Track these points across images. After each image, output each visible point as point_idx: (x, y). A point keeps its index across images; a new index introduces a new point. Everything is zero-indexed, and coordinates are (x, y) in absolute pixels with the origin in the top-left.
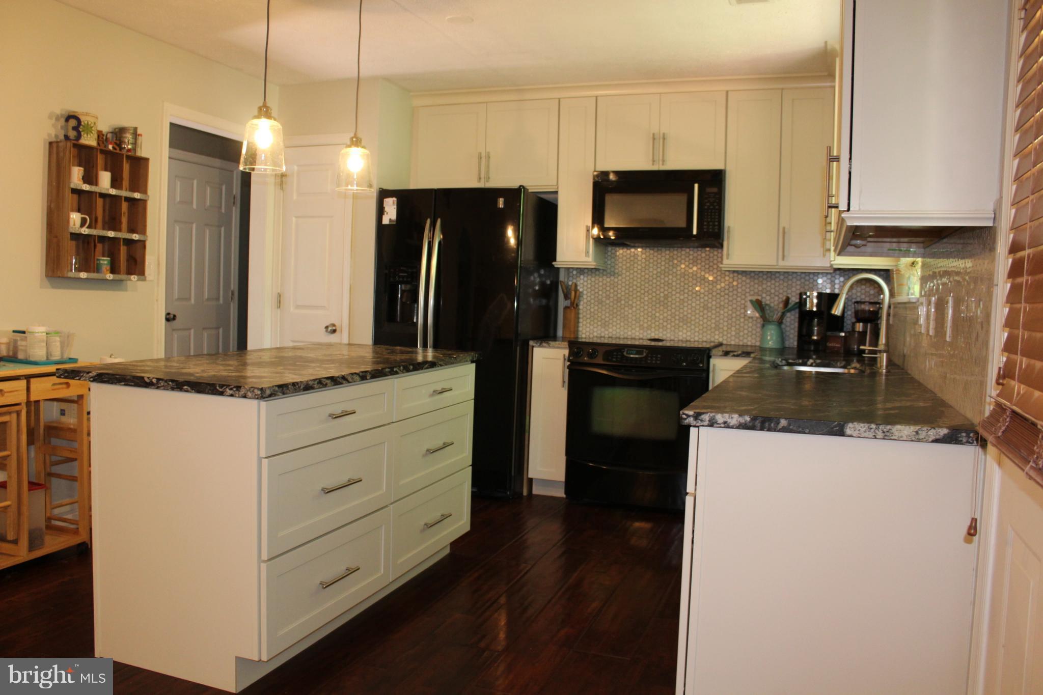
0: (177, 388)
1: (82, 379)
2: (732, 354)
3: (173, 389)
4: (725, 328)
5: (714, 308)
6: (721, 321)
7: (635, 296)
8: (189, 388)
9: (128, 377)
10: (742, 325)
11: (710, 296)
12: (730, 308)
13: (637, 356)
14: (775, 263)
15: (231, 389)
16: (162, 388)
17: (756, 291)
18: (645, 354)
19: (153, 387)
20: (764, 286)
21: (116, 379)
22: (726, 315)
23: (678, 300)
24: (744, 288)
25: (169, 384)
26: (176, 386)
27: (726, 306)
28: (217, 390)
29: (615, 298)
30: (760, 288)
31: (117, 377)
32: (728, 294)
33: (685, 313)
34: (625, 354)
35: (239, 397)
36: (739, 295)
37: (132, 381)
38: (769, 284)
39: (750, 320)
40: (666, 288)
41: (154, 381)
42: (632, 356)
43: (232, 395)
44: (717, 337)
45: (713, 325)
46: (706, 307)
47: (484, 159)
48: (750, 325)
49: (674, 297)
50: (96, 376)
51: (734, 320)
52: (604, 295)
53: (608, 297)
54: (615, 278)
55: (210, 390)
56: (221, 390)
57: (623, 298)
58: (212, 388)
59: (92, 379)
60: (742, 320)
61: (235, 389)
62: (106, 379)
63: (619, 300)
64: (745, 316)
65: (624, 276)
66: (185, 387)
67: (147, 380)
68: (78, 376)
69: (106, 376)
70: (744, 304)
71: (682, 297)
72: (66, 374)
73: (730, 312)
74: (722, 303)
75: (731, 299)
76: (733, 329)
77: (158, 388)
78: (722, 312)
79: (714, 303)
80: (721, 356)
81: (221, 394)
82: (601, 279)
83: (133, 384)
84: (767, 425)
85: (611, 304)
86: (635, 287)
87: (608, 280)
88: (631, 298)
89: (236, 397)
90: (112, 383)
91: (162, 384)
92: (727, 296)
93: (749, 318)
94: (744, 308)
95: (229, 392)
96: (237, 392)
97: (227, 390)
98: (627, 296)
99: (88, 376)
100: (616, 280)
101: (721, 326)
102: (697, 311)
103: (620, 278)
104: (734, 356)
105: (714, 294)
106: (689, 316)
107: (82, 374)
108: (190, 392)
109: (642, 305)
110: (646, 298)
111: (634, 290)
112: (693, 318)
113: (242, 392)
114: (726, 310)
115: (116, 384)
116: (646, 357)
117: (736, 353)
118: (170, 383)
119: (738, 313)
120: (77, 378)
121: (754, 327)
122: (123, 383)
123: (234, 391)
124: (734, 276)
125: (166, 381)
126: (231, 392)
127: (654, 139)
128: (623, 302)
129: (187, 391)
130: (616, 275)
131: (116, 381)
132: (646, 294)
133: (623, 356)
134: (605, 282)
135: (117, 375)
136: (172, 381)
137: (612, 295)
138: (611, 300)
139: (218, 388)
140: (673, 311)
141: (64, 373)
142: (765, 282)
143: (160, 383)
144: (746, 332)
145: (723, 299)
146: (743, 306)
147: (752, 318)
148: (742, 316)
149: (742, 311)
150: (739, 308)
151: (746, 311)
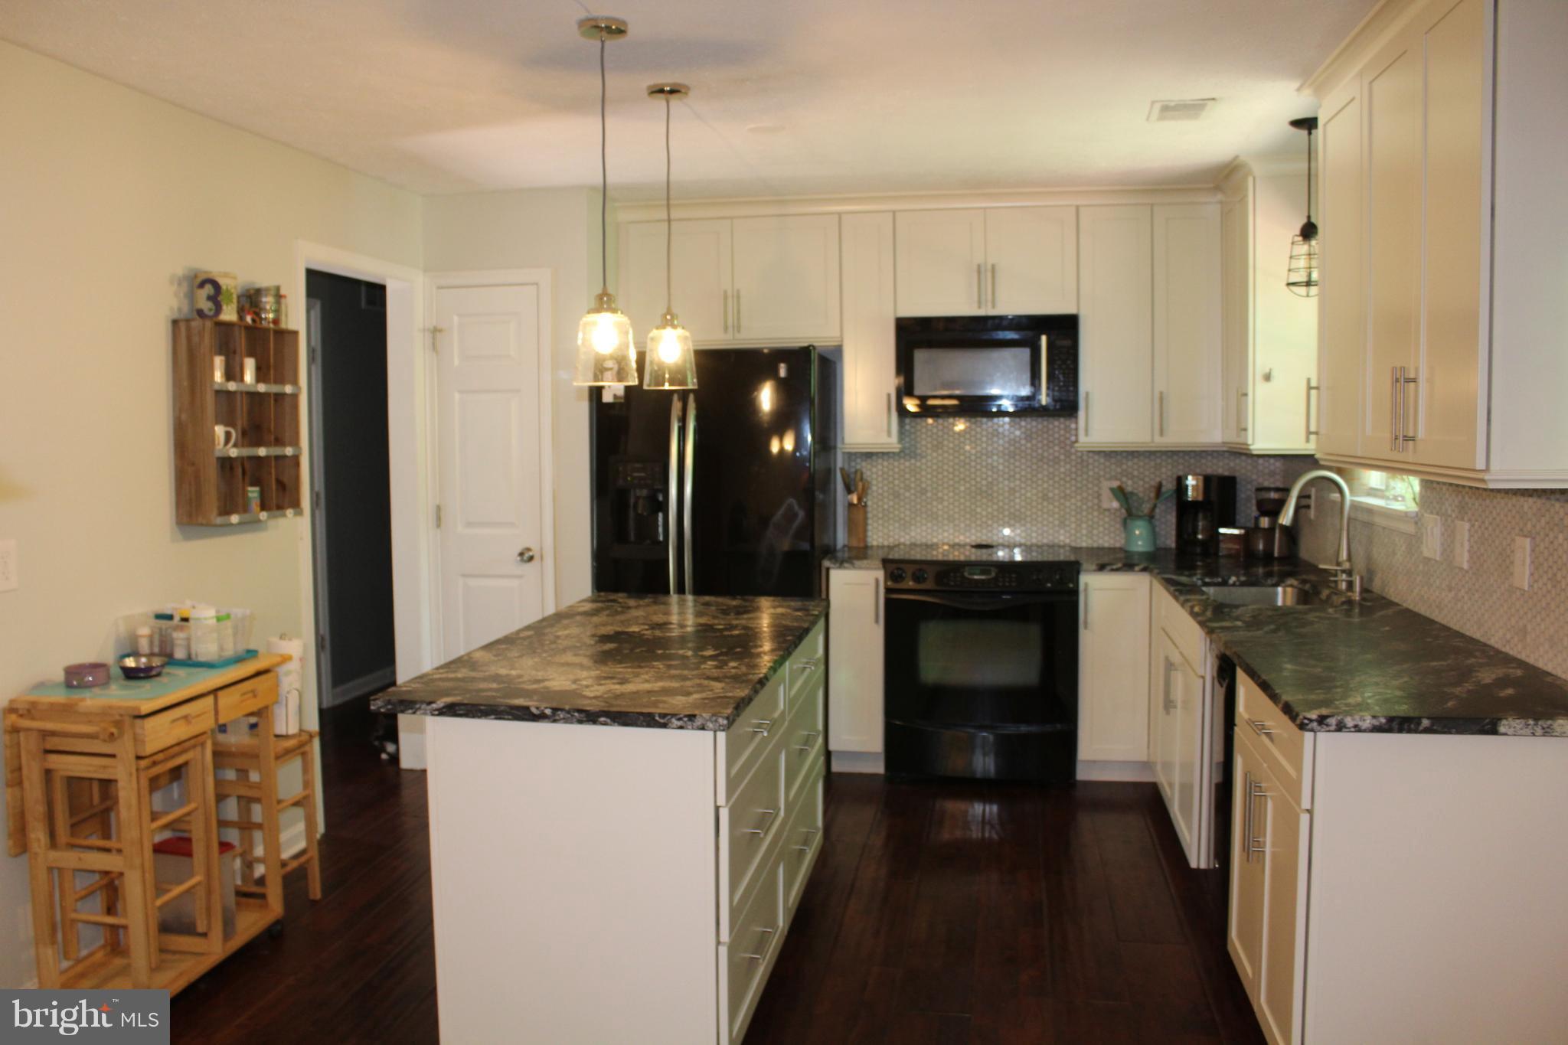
0: (588, 720)
1: (418, 713)
2: (1109, 568)
3: (580, 722)
4: (1073, 525)
5: (1057, 498)
6: (1067, 516)
7: (946, 485)
8: (609, 721)
9: (502, 708)
10: (1096, 520)
11: (1051, 482)
12: (1079, 497)
13: (983, 577)
14: (1148, 439)
15: (680, 719)
16: (562, 721)
17: (1113, 473)
18: (993, 574)
19: (547, 720)
20: (1124, 467)
21: (481, 711)
22: (1073, 507)
23: (1007, 489)
24: (1096, 470)
25: (572, 716)
26: (586, 717)
27: (1073, 495)
28: (656, 720)
29: (918, 489)
30: (1119, 470)
31: (482, 708)
32: (1075, 479)
33: (1017, 507)
34: (966, 574)
35: (693, 729)
36: (1090, 479)
37: (508, 714)
38: (1130, 463)
39: (1107, 513)
40: (990, 473)
41: (548, 712)
42: (976, 577)
43: (681, 727)
44: (1062, 538)
45: (1057, 522)
46: (1045, 498)
47: (731, 301)
48: (1107, 519)
49: (1001, 486)
50: (444, 707)
51: (1084, 513)
52: (902, 485)
53: (908, 488)
54: (916, 461)
55: (644, 721)
56: (662, 721)
57: (929, 488)
58: (648, 719)
59: (436, 713)
60: (1096, 514)
61: (685, 719)
62: (461, 712)
63: (924, 492)
64: (1100, 507)
65: (929, 458)
66: (603, 719)
67: (534, 710)
68: (412, 709)
69: (463, 707)
70: (1097, 492)
71: (1012, 485)
73: (1079, 504)
74: (1068, 492)
75: (1079, 485)
76: (1084, 526)
77: (555, 721)
78: (1068, 504)
79: (1056, 492)
80: (1095, 571)
81: (664, 726)
82: (896, 464)
83: (510, 717)
84: (1406, 726)
85: (913, 497)
86: (945, 473)
87: (907, 464)
88: (940, 488)
89: (687, 729)
90: (473, 717)
91: (562, 716)
92: (1073, 482)
93: (1105, 510)
94: (1099, 498)
95: (675, 722)
96: (690, 723)
97: (674, 720)
98: (935, 485)
99: (429, 707)
100: (918, 464)
101: (1067, 522)
102: (1034, 504)
103: (924, 461)
104: (1113, 570)
105: (1057, 479)
106: (1023, 510)
107: (418, 706)
108: (611, 725)
109: (957, 497)
110: (962, 488)
111: (944, 477)
112: (1028, 513)
113: (699, 722)
114: (1073, 501)
115: (479, 717)
116: (996, 579)
117: (1115, 567)
118: (576, 714)
119: (1090, 504)
120: (410, 711)
121: (1114, 522)
122: (493, 717)
123: (685, 722)
124: (1083, 455)
125: (568, 712)
126: (680, 723)
127: (979, 272)
128: (929, 494)
129: (605, 724)
130: (918, 458)
131: (479, 715)
132: (962, 482)
133: (963, 577)
134: (902, 467)
135: (482, 705)
136: (580, 711)
137: (913, 485)
138: (913, 491)
139: (657, 718)
140: (1001, 504)
141: (386, 705)
142: (1124, 461)
143: (559, 715)
144: (1101, 529)
145: (1068, 485)
146: (1096, 495)
147: (1109, 510)
148: (1096, 507)
149: (1096, 501)
150: (1090, 498)
151: (1100, 501)
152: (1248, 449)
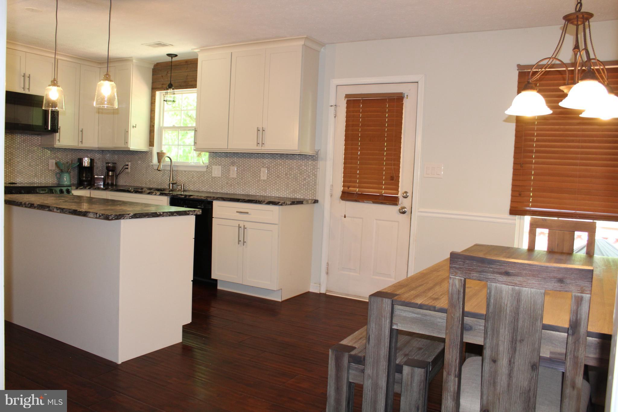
0: (171, 215)
1: (125, 218)
3: (169, 216)
4: (39, 176)
5: (34, 165)
6: (38, 172)
9: (149, 214)
10: (47, 174)
12: (42, 165)
14: (77, 146)
15: (192, 212)
16: (165, 216)
17: (53, 157)
19: (161, 216)
20: (56, 155)
21: (144, 215)
22: (40, 169)
24: (47, 155)
27: (40, 164)
31: (144, 214)
32: (40, 159)
36: (46, 159)
37: (151, 215)
38: (58, 154)
39: (51, 171)
41: (162, 213)
48: (51, 174)
50: (133, 215)
51: (43, 171)
56: (188, 213)
59: (131, 217)
60: (47, 171)
62: (138, 216)
64: (48, 169)
66: (175, 214)
67: (158, 214)
68: (123, 217)
69: (139, 215)
72: (116, 217)
73: (42, 168)
74: (38, 163)
75: (42, 161)
76: (43, 176)
77: (163, 216)
78: (38, 168)
79: (34, 163)
83: (152, 216)
93: (50, 170)
94: (48, 166)
95: (191, 213)
97: (191, 212)
99: (129, 216)
101: (38, 175)
102: (26, 167)
107: (125, 216)
114: (40, 167)
115: (143, 217)
118: (169, 213)
119: (45, 168)
120: (123, 218)
121: (52, 175)
122: (147, 217)
124: (43, 150)
127: (24, 76)
129: (175, 216)
131: (143, 216)
135: (144, 213)
141: (115, 216)
142: (57, 153)
144: (49, 177)
145: (38, 161)
146: (47, 165)
147: (51, 170)
148: (47, 169)
149: (47, 167)
150: (45, 166)
151: (48, 167)
152: (130, 149)
